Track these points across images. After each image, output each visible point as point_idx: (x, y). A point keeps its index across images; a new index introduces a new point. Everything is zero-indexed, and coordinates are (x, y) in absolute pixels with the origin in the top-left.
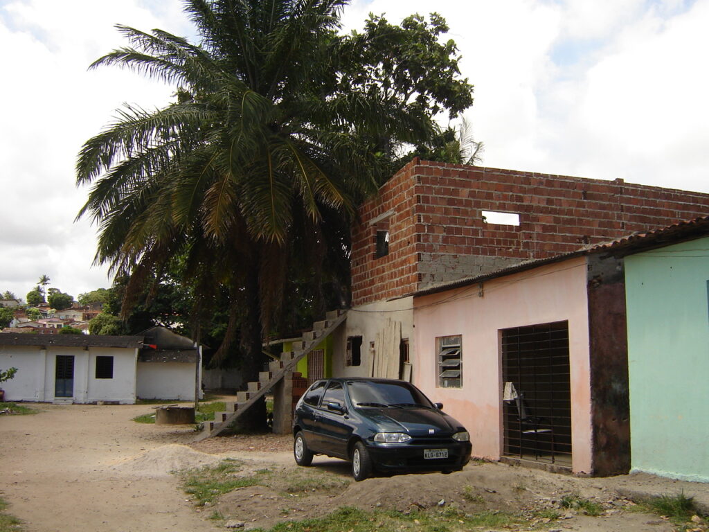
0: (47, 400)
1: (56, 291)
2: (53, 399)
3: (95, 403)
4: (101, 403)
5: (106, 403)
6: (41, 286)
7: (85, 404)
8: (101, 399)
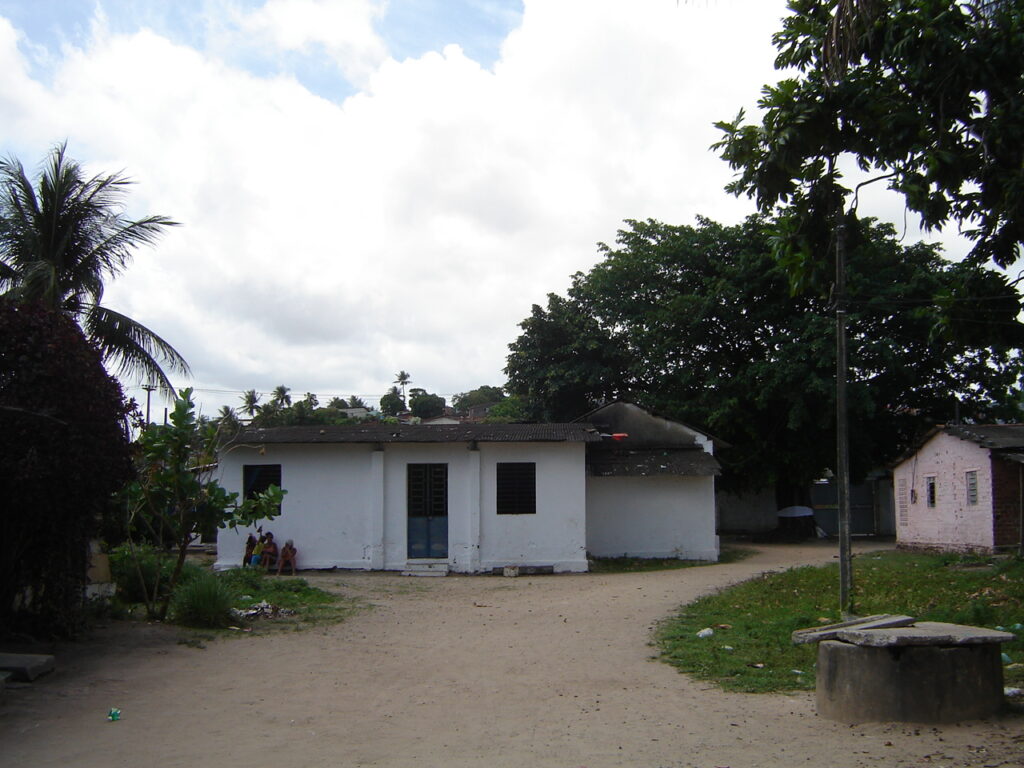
0: (390, 566)
1: (421, 393)
2: (405, 563)
3: (498, 572)
4: (512, 573)
5: (524, 572)
6: (399, 386)
7: (476, 574)
8: (511, 562)
